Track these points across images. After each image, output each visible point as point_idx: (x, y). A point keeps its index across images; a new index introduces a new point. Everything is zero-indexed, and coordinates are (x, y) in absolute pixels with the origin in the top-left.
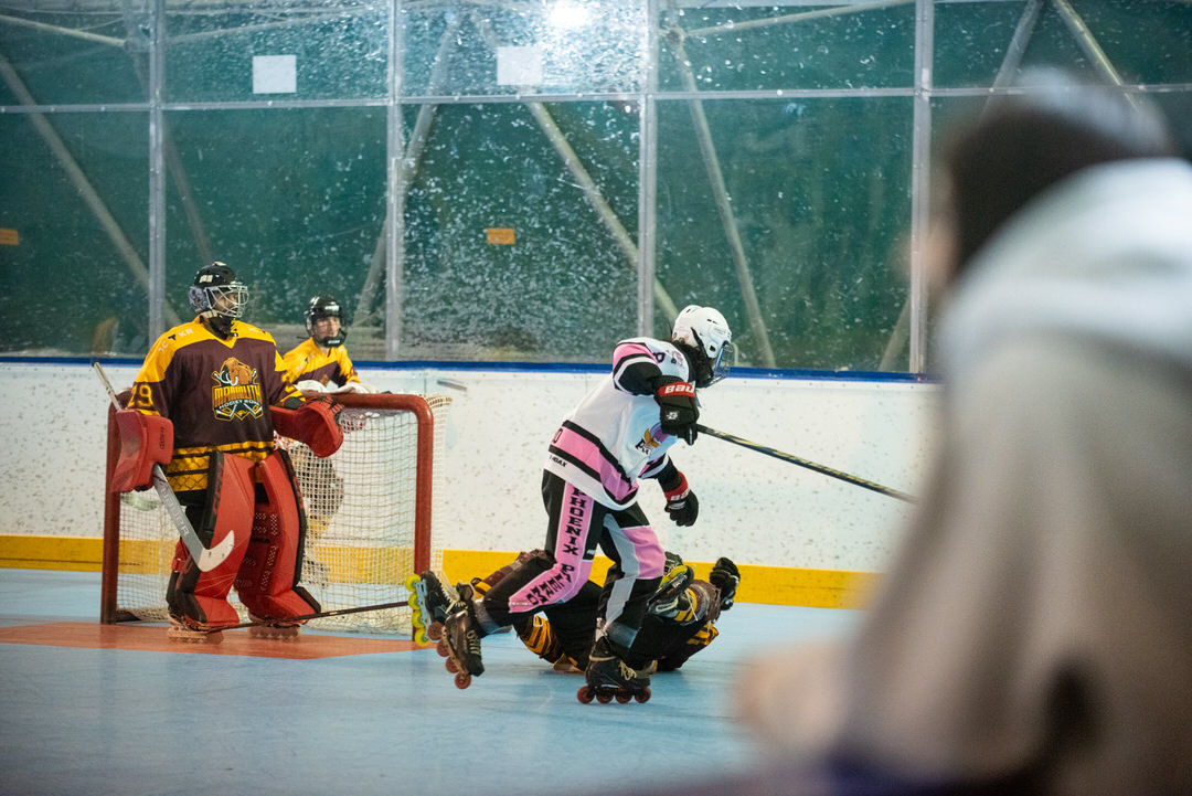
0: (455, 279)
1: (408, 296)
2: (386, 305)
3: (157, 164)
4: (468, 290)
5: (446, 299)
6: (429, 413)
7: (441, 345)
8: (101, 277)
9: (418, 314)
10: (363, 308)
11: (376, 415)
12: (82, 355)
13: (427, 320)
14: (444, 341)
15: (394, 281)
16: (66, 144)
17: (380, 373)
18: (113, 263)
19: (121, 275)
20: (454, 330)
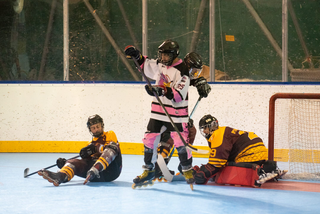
3: (285, 10)
8: (264, 52)
12: (257, 81)
16: (252, 4)
18: (269, 47)
19: (272, 51)
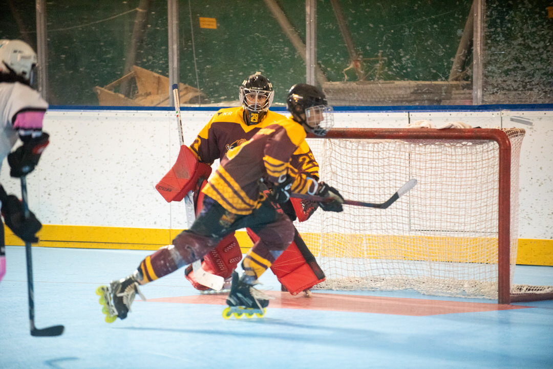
0: (524, 45)
1: (489, 58)
2: (472, 65)
4: (533, 52)
5: (517, 60)
6: (507, 142)
7: (514, 92)
8: (273, 50)
9: (497, 71)
10: (456, 66)
11: (470, 144)
13: (503, 75)
14: (515, 90)
15: (479, 48)
17: (468, 114)
18: (281, 40)
19: (287, 49)
20: (523, 82)
